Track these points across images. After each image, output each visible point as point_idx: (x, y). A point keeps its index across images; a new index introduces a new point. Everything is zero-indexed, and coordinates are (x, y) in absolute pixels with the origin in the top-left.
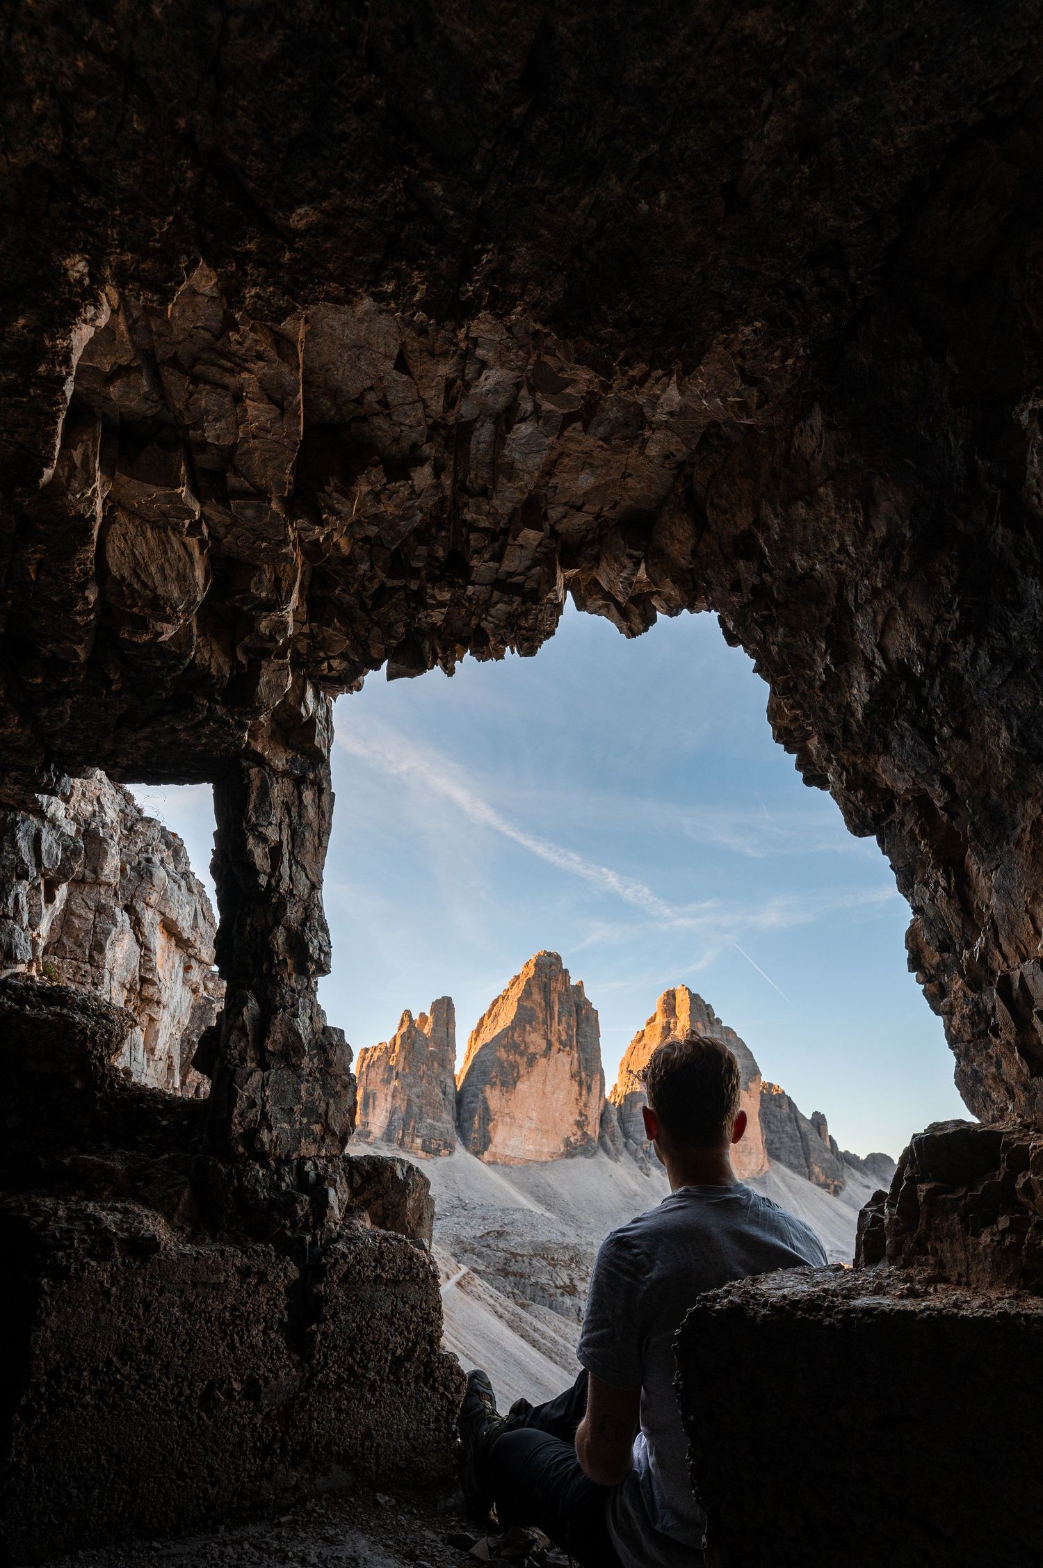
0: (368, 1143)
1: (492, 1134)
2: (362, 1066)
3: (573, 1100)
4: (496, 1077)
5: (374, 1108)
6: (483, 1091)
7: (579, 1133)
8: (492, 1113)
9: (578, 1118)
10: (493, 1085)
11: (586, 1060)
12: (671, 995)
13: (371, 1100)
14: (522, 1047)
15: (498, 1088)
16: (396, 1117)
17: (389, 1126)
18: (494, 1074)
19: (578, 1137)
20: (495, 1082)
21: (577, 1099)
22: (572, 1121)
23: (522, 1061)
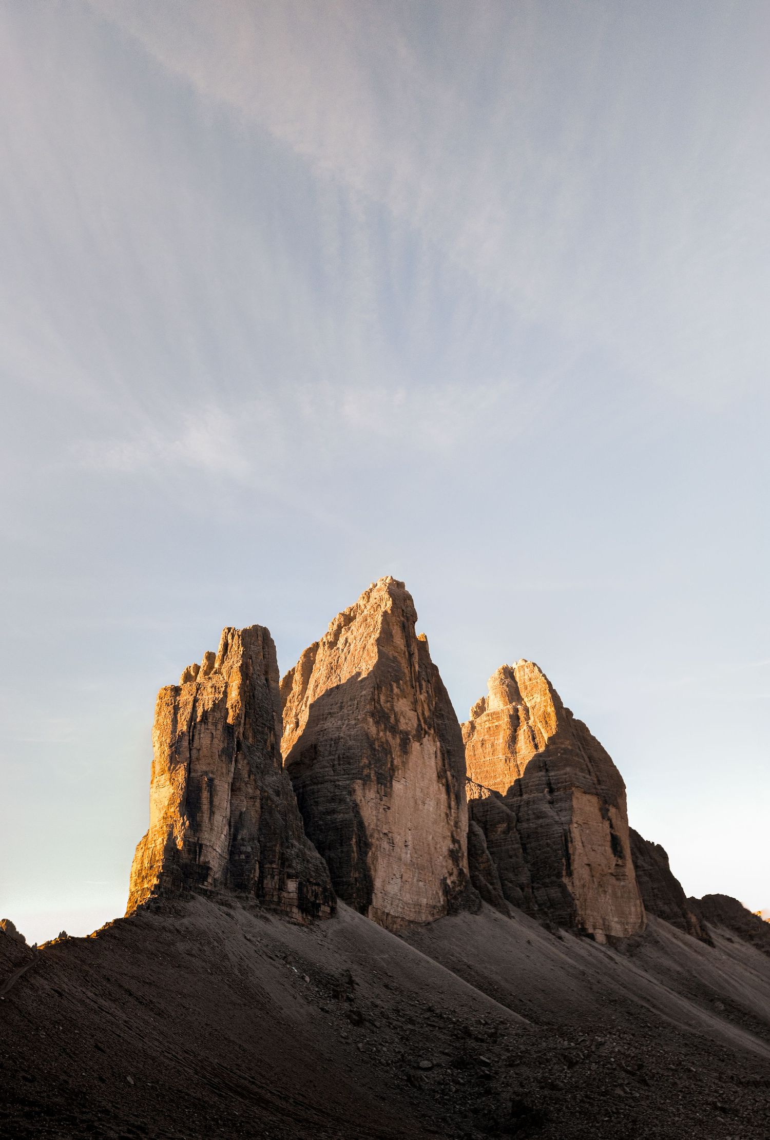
0: (204, 893)
1: (373, 872)
2: (175, 721)
3: (443, 815)
4: (369, 766)
5: (212, 813)
6: (352, 792)
7: (455, 872)
8: (368, 833)
9: (451, 846)
10: (366, 780)
11: (448, 752)
12: (508, 673)
13: (205, 794)
14: (392, 720)
15: (374, 787)
16: (244, 833)
17: (231, 853)
18: (365, 761)
19: (454, 878)
20: (368, 776)
21: (447, 815)
22: (445, 851)
23: (395, 742)
